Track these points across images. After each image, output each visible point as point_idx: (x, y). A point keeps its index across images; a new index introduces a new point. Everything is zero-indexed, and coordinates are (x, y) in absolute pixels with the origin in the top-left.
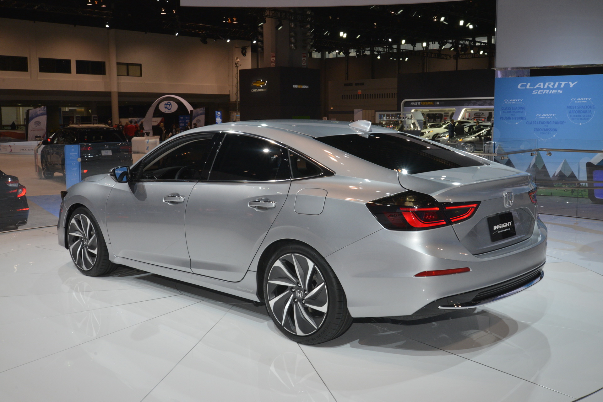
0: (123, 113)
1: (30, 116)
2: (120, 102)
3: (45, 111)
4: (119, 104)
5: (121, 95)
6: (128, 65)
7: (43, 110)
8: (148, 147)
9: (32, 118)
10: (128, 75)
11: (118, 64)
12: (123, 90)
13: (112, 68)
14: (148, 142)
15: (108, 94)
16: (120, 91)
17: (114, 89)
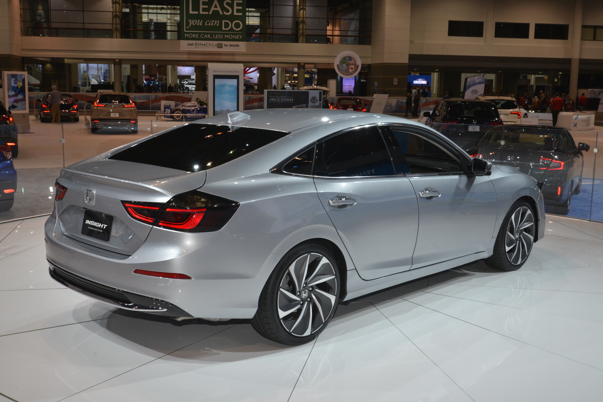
0: (583, 83)
1: (468, 84)
2: (580, 70)
3: (483, 79)
4: (579, 72)
5: (582, 62)
6: (595, 28)
7: (481, 79)
8: (576, 123)
9: (470, 87)
10: (594, 39)
11: (584, 27)
12: (586, 56)
13: (576, 32)
14: (576, 118)
15: (568, 61)
16: (582, 58)
17: (575, 55)
